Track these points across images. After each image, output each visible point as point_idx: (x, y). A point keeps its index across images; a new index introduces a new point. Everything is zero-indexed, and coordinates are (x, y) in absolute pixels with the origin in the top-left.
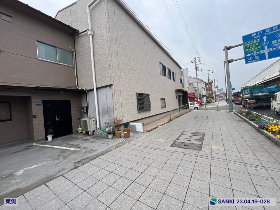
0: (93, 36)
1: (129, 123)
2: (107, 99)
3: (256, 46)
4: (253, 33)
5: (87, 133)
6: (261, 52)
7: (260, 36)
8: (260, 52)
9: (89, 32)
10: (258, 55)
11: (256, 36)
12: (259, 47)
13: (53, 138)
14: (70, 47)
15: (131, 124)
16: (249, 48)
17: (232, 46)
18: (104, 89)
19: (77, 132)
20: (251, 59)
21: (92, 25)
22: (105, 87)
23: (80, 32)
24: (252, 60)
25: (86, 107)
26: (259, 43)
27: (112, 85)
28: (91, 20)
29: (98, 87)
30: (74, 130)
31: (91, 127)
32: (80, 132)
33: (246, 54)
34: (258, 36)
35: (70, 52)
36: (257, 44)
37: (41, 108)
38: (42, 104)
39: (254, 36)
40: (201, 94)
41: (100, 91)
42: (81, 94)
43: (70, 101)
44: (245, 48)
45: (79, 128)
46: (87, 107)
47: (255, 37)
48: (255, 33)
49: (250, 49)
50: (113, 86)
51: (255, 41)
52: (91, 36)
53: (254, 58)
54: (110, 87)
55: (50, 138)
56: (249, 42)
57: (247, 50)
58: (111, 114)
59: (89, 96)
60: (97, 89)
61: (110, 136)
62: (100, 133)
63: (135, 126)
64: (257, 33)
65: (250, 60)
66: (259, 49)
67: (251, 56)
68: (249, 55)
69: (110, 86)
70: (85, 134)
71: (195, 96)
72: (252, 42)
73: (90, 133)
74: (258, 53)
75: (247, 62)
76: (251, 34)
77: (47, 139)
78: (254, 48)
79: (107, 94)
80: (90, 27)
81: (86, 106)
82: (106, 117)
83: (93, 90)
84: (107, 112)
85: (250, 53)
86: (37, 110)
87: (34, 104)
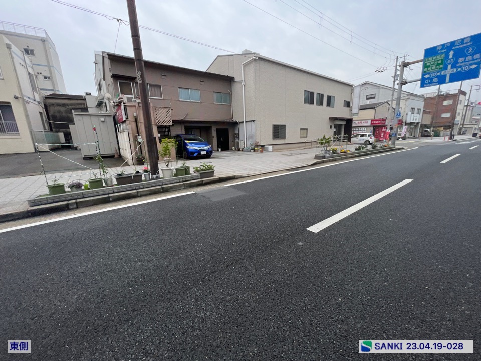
2: (252, 129)
3: (438, 64)
4: (439, 46)
5: (239, 150)
6: (443, 73)
7: (446, 50)
8: (441, 73)
9: (243, 83)
10: (437, 77)
11: (442, 49)
12: (441, 66)
13: (222, 150)
14: (229, 90)
15: (265, 146)
16: (429, 66)
17: (410, 61)
18: (250, 123)
19: (232, 150)
20: (427, 82)
21: (244, 79)
22: (251, 121)
23: (235, 80)
24: (429, 83)
26: (442, 60)
27: (255, 121)
28: (244, 73)
30: (230, 148)
31: (241, 146)
32: (234, 149)
33: (424, 73)
34: (444, 51)
35: (229, 94)
36: (440, 62)
37: (216, 132)
39: (439, 50)
40: (404, 121)
41: (248, 123)
42: (236, 124)
43: (228, 129)
44: (425, 66)
45: (233, 147)
46: (238, 134)
47: (439, 52)
48: (441, 45)
49: (430, 68)
51: (439, 56)
52: (243, 86)
53: (432, 80)
55: (220, 150)
56: (431, 58)
57: (426, 69)
58: (253, 138)
59: (240, 126)
60: (246, 122)
61: (252, 151)
62: (247, 149)
63: (268, 148)
64: (443, 45)
65: (426, 84)
66: (440, 68)
67: (428, 78)
68: (427, 76)
69: (253, 121)
70: (237, 150)
71: (385, 123)
72: (435, 57)
73: (241, 150)
74: (439, 74)
75: (422, 86)
76: (435, 48)
77: (218, 151)
78: (435, 67)
79: (252, 126)
80: (243, 79)
82: (250, 140)
83: (243, 122)
84: (251, 137)
85: (429, 74)
86: (214, 134)
87: (213, 131)
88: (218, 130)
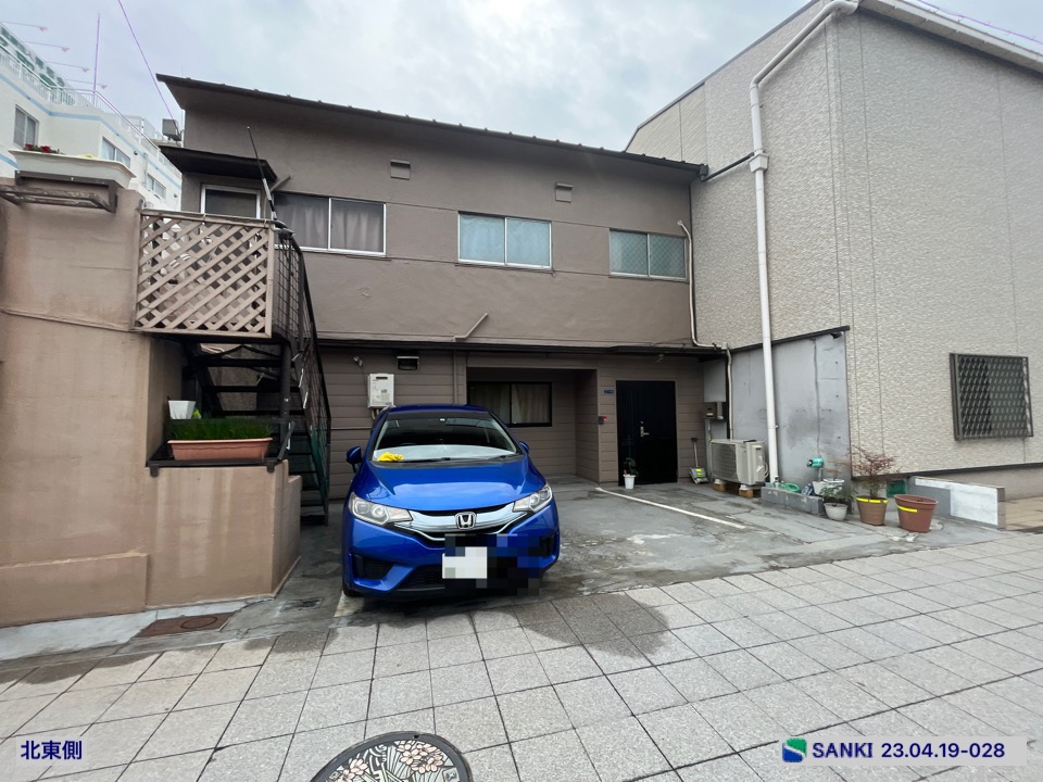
0: (765, 172)
1: (909, 476)
2: (819, 381)
5: (732, 488)
9: (755, 164)
13: (637, 482)
14: (680, 223)
15: (920, 482)
18: (807, 346)
19: (691, 479)
21: (764, 137)
22: (813, 337)
23: (712, 172)
25: (723, 403)
27: (846, 328)
28: (763, 120)
29: (776, 338)
30: (681, 472)
31: (748, 471)
32: (699, 480)
35: (678, 237)
37: (613, 399)
38: (614, 389)
41: (783, 352)
42: (713, 360)
43: (674, 383)
45: (695, 467)
46: (726, 406)
50: (850, 336)
52: (759, 176)
54: (835, 336)
55: (630, 481)
58: (837, 434)
59: (739, 372)
60: (775, 344)
61: (837, 511)
62: (790, 495)
63: (946, 493)
69: (836, 333)
70: (722, 488)
73: (743, 488)
79: (819, 364)
80: (757, 146)
81: (725, 400)
82: (811, 441)
83: (760, 347)
84: (818, 424)
86: (606, 404)
87: (600, 390)
88: (624, 391)
